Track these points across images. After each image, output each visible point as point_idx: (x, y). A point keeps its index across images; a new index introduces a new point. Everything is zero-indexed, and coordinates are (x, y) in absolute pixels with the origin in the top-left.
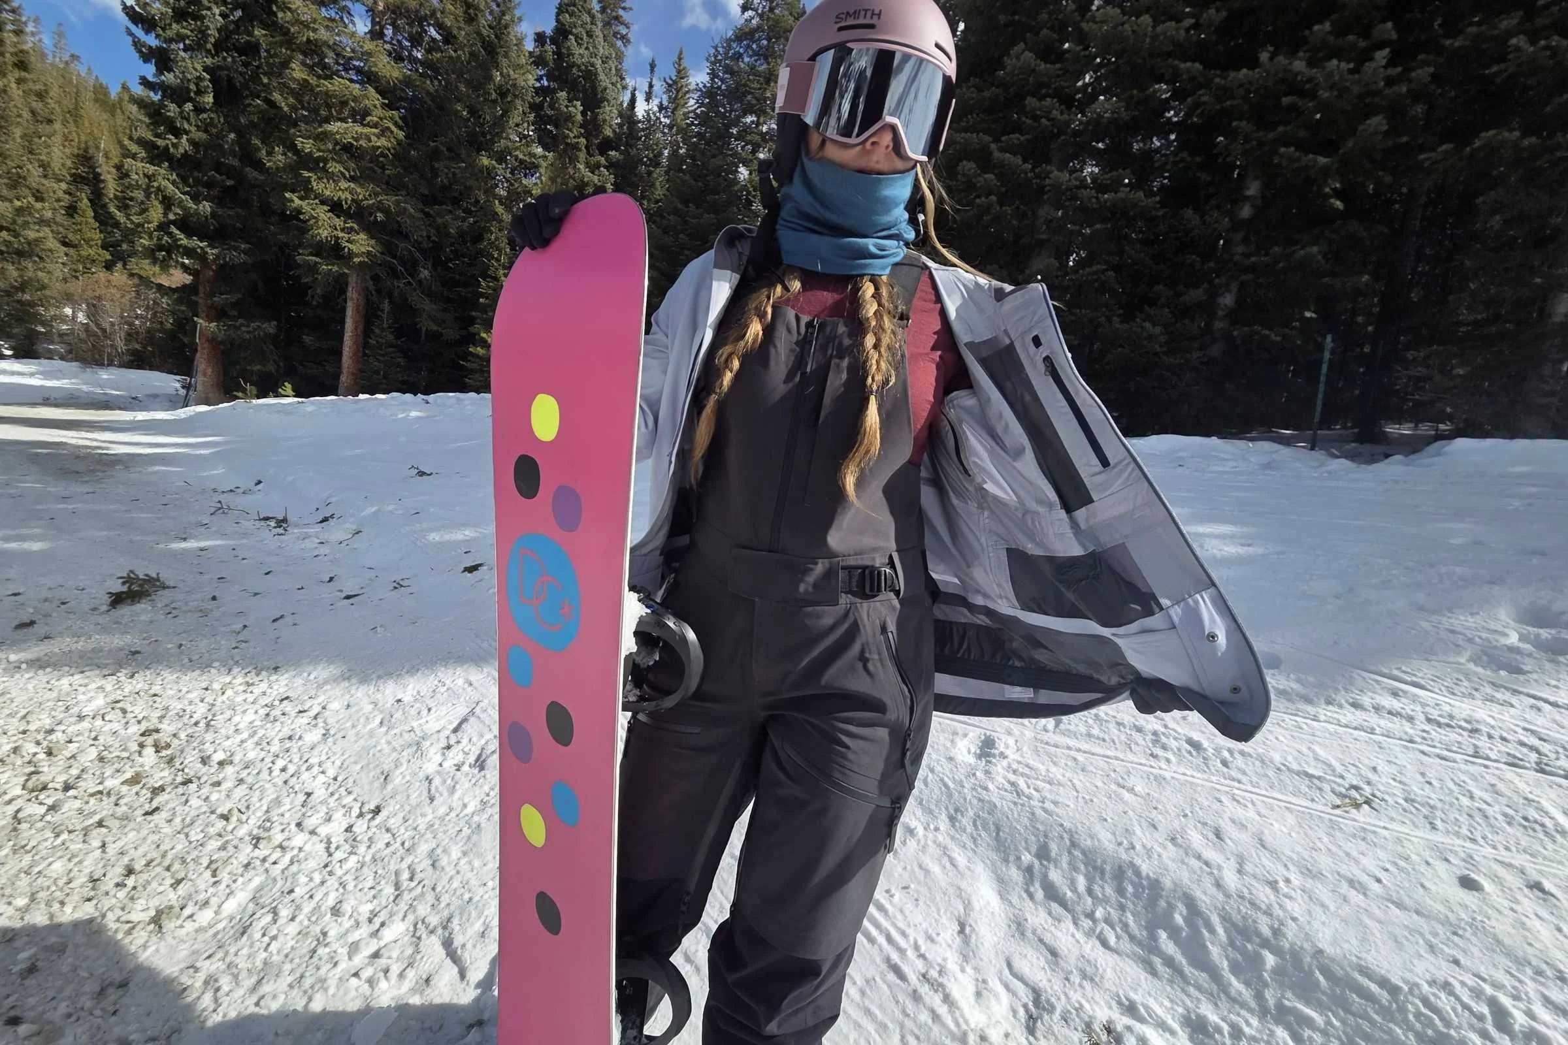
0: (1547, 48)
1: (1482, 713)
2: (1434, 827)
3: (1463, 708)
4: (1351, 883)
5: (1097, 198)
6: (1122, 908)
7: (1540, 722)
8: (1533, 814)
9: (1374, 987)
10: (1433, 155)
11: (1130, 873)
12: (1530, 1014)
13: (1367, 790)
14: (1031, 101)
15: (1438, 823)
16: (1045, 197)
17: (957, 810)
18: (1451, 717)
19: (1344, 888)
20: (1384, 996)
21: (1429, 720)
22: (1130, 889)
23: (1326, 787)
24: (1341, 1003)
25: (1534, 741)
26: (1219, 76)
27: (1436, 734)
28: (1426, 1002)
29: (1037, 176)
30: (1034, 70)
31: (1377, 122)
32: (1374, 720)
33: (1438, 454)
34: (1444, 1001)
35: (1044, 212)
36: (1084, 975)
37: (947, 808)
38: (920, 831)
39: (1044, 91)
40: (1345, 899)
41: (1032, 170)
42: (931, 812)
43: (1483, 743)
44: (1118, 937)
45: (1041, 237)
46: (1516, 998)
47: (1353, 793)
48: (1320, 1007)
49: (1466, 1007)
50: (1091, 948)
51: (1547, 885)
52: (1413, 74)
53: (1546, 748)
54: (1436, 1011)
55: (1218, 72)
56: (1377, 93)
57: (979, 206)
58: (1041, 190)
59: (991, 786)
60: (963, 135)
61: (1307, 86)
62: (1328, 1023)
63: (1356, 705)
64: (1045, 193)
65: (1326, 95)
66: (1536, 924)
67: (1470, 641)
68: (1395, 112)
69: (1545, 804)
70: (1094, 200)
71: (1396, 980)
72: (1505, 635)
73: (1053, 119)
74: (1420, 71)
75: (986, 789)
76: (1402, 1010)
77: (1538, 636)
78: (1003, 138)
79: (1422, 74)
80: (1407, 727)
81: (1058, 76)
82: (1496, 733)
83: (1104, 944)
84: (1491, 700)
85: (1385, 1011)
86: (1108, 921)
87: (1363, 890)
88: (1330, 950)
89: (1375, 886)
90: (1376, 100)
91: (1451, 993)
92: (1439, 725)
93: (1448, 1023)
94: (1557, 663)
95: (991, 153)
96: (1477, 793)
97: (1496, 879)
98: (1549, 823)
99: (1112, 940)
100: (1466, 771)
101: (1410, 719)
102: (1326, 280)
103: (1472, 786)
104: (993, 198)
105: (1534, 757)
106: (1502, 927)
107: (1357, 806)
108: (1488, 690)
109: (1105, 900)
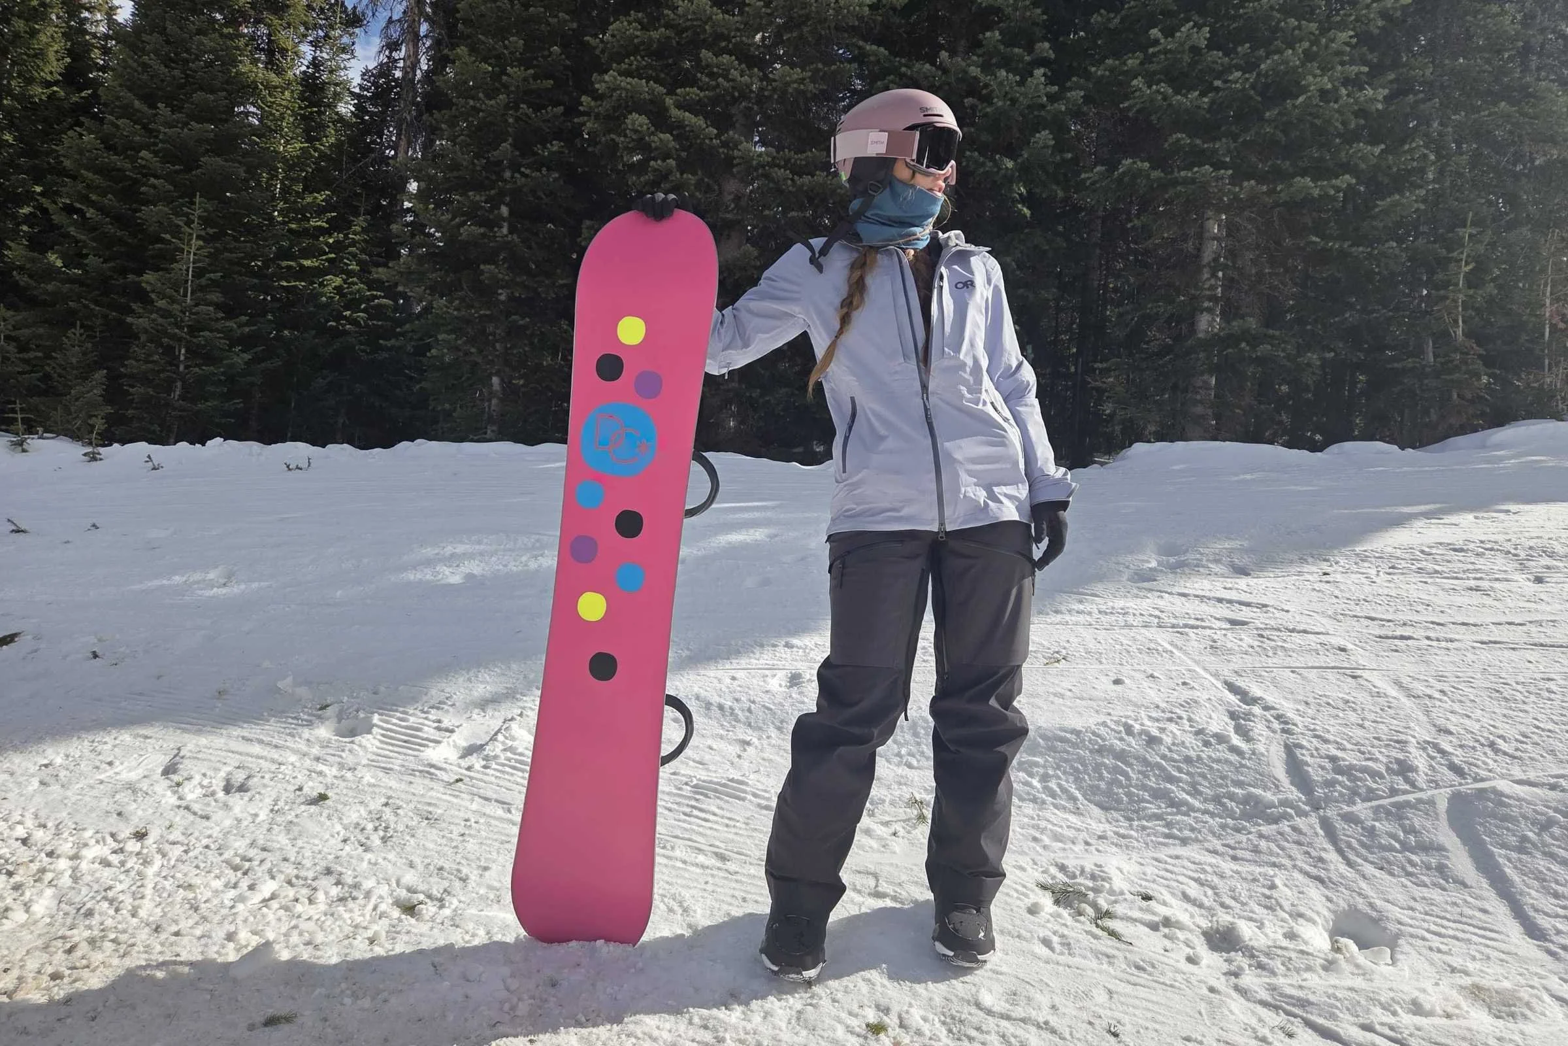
0: (1158, 91)
1: (1131, 604)
2: (1101, 663)
3: (1119, 603)
4: (1055, 695)
5: (792, 180)
6: (918, 744)
7: (1161, 603)
8: (1152, 646)
9: (1068, 735)
10: (1091, 175)
11: (920, 722)
12: (1142, 724)
13: (1064, 652)
14: (705, 54)
15: (1104, 661)
16: (735, 170)
17: (782, 722)
18: (1113, 608)
19: (1051, 698)
20: (1073, 737)
21: (1100, 612)
22: (922, 731)
23: (1039, 655)
24: (1053, 749)
25: (1157, 613)
26: (906, 66)
27: (1103, 618)
28: (1094, 733)
29: (725, 144)
30: (710, 18)
31: (1044, 137)
32: (1068, 618)
33: (1123, 459)
34: (1102, 731)
35: (731, 186)
36: (900, 784)
37: (773, 723)
38: (755, 740)
39: (723, 44)
40: (1052, 703)
41: (718, 136)
42: (760, 729)
43: (1130, 619)
44: (918, 761)
45: (729, 216)
46: (1136, 720)
47: (1056, 655)
48: (1041, 754)
49: (1112, 730)
50: (903, 771)
51: (1156, 674)
52: (1069, 95)
53: (1162, 615)
54: (1098, 736)
55: (903, 61)
56: (1043, 106)
57: (655, 170)
58: (729, 162)
59: (806, 700)
60: (629, 80)
61: (984, 92)
62: (1047, 761)
63: (1057, 612)
64: (734, 166)
65: (1000, 103)
66: (1149, 690)
67: (1128, 567)
68: (1059, 128)
69: (1160, 641)
70: (789, 182)
71: (1079, 728)
72: (1149, 562)
73: (733, 80)
74: (1073, 93)
75: (803, 703)
76: (1083, 741)
77: (1168, 561)
78: (679, 91)
79: (1077, 95)
80: (1088, 618)
81: (738, 30)
82: (1137, 613)
83: (910, 766)
84: (1137, 596)
85: (1075, 745)
86: (911, 754)
87: (1062, 696)
88: (1044, 725)
89: (1069, 693)
90: (1043, 113)
91: (1107, 726)
92: (1106, 613)
93: (1104, 740)
94: (1176, 573)
95: (667, 109)
96: (1125, 642)
97: (1132, 678)
98: (1160, 648)
99: (915, 763)
100: (1118, 634)
101: (1090, 613)
102: (1021, 291)
103: (1122, 639)
104: (672, 162)
105: (1156, 620)
106: (1133, 695)
107: (1058, 661)
108: (1135, 591)
109: (907, 743)
